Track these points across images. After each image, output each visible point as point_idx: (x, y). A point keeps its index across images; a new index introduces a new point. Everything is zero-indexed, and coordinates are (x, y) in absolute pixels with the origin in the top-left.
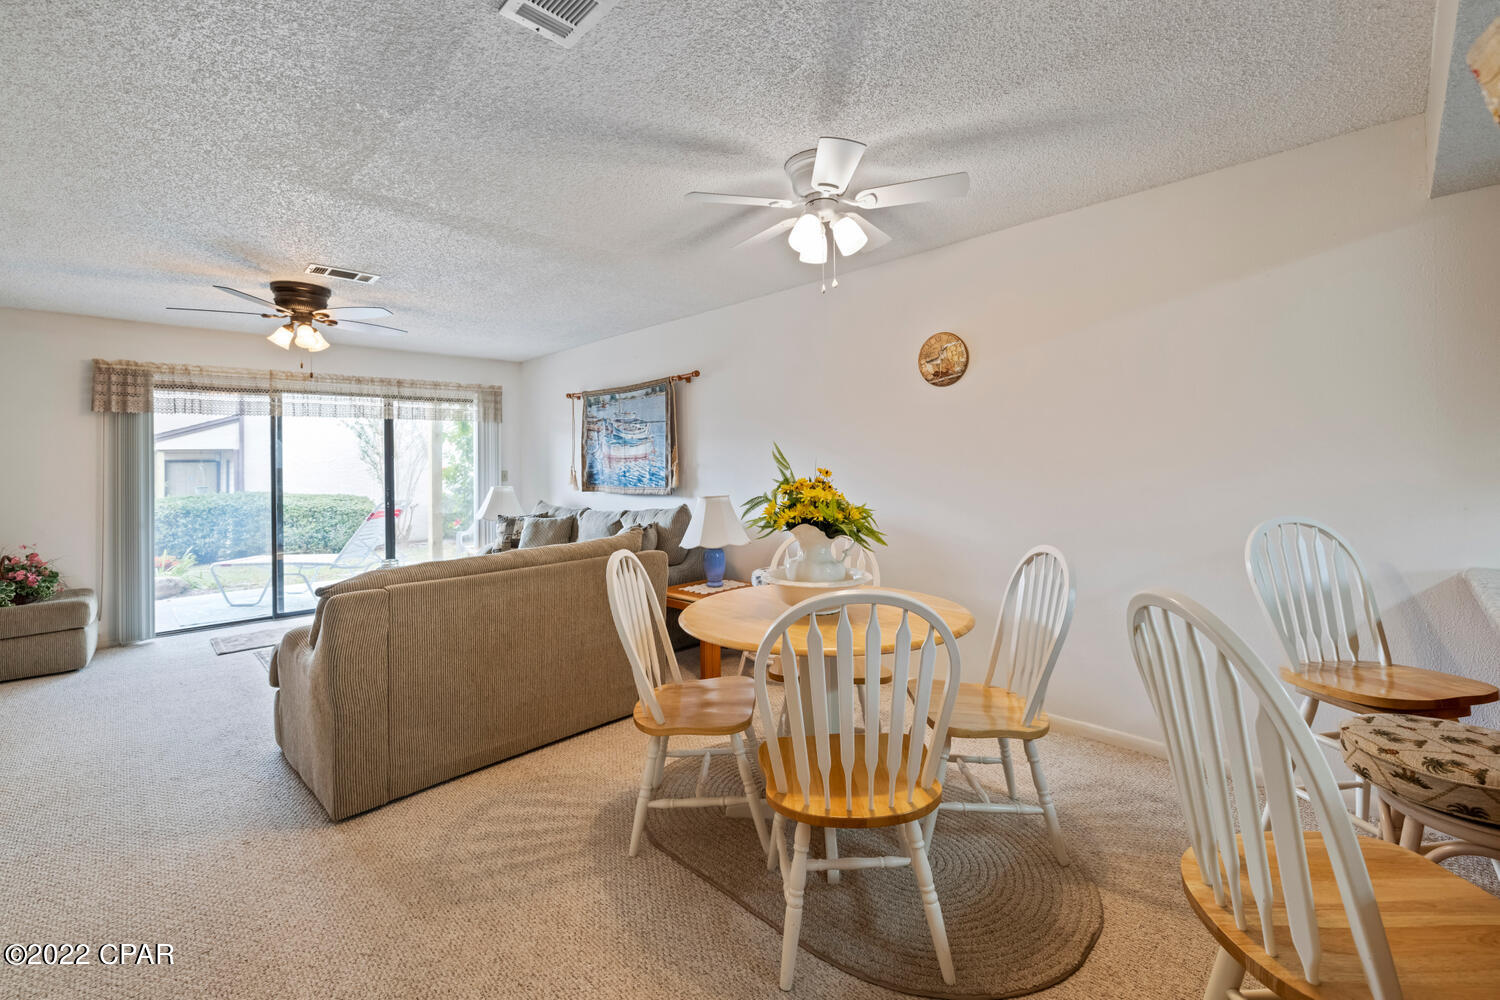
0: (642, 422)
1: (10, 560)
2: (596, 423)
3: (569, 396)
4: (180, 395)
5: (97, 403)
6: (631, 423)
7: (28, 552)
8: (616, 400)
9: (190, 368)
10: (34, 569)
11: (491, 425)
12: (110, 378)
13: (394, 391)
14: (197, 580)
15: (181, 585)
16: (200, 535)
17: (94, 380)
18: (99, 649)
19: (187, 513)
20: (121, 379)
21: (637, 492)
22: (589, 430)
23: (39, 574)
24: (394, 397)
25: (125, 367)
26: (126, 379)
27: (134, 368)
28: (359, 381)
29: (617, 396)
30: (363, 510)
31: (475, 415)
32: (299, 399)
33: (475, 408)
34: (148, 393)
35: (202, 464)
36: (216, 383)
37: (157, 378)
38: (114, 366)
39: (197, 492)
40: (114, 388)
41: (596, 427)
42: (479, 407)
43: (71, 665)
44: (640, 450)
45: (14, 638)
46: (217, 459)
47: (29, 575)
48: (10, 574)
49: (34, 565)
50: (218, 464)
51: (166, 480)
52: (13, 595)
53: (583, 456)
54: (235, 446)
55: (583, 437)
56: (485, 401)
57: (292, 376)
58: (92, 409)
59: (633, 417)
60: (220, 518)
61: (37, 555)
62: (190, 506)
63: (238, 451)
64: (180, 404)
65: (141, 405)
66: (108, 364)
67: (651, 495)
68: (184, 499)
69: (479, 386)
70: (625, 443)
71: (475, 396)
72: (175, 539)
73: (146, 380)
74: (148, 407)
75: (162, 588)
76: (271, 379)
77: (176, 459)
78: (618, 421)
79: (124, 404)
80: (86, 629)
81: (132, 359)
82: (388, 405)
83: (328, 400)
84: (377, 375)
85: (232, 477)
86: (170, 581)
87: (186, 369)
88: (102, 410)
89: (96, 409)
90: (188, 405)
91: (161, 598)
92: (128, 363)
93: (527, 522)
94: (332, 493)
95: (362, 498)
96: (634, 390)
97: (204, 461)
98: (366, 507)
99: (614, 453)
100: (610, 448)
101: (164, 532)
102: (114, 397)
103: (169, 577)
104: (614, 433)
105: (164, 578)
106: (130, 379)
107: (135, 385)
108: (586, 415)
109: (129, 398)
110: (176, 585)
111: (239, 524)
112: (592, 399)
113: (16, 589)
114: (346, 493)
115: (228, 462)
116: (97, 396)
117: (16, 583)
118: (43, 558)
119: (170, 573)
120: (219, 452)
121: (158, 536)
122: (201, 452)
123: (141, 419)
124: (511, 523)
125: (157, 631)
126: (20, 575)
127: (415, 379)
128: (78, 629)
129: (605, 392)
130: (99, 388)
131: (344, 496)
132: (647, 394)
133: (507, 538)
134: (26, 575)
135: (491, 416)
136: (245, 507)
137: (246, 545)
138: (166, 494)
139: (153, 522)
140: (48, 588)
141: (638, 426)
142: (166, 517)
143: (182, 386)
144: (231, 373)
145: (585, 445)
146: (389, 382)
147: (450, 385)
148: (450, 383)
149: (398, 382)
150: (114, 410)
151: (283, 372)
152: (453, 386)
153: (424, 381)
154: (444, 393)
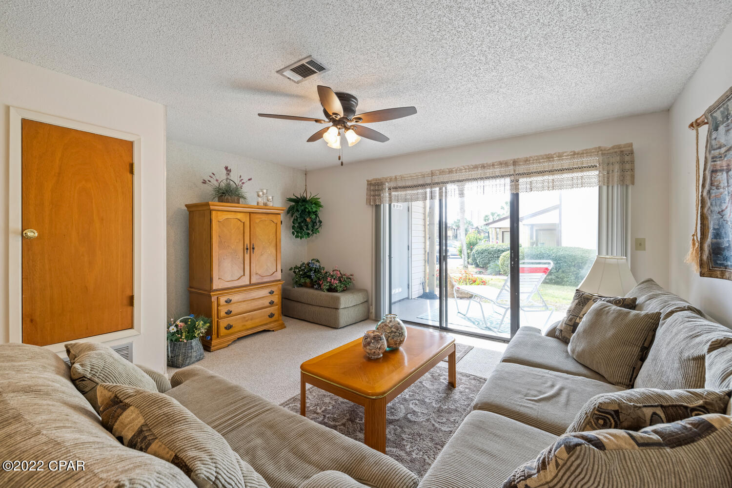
3: (691, 127)
5: (368, 201)
12: (371, 188)
17: (367, 190)
20: (374, 188)
22: (716, 171)
25: (375, 182)
26: (376, 188)
27: (378, 182)
32: (457, 186)
33: (593, 173)
34: (383, 194)
37: (387, 185)
40: (372, 193)
42: (599, 171)
53: (703, 217)
55: (704, 185)
65: (381, 200)
69: (599, 149)
71: (595, 161)
73: (382, 187)
76: (432, 176)
79: (375, 200)
87: (396, 178)
89: (368, 204)
92: (376, 179)
102: (372, 197)
107: (379, 190)
112: (718, 115)
116: (368, 198)
130: (368, 194)
143: (400, 188)
144: (414, 176)
145: (707, 198)
146: (506, 163)
147: (565, 154)
148: (563, 153)
149: (514, 162)
150: (371, 204)
151: (438, 170)
152: (568, 155)
153: (537, 156)
154: (557, 164)
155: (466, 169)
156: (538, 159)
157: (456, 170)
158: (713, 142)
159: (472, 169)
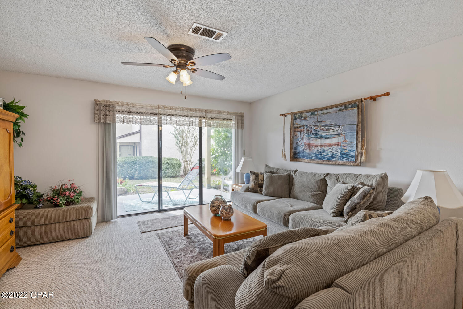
0: (335, 125)
1: (65, 185)
2: (300, 127)
3: (282, 115)
4: (125, 116)
5: (96, 119)
6: (326, 126)
7: (71, 182)
8: (315, 115)
9: (129, 104)
10: (73, 191)
11: (240, 130)
12: (100, 108)
13: (204, 114)
14: (130, 188)
15: (125, 190)
16: (129, 170)
17: (95, 109)
18: (98, 223)
19: (126, 163)
20: (104, 108)
21: (330, 163)
22: (295, 131)
23: (75, 192)
24: (204, 117)
25: (106, 103)
26: (106, 108)
27: (109, 103)
28: (191, 110)
29: (316, 113)
30: (177, 163)
31: (233, 126)
32: (169, 118)
33: (233, 123)
34: (114, 114)
35: (130, 147)
36: (139, 111)
37: (117, 108)
38: (102, 103)
39: (128, 156)
40: (102, 112)
41: (299, 130)
42: (235, 122)
43: (86, 235)
44: (334, 141)
45: (64, 222)
46: (134, 145)
47: (71, 193)
48: (64, 193)
49: (73, 189)
50: (134, 147)
51: (120, 151)
52: (65, 202)
53: (291, 144)
54: (139, 141)
55: (291, 135)
56: (238, 120)
57: (166, 107)
58: (94, 122)
59: (329, 123)
60: (135, 164)
61: (74, 184)
62: (127, 160)
63: (140, 142)
64: (125, 119)
65: (112, 119)
66: (100, 102)
67: (342, 165)
68: (125, 158)
69: (236, 113)
70: (322, 137)
71: (234, 118)
72: (122, 171)
73: (113, 109)
74: (114, 121)
75: (119, 191)
76: (158, 109)
77: (123, 145)
78: (316, 126)
79: (106, 119)
80: (92, 218)
81: (108, 99)
82: (201, 121)
83: (179, 119)
84: (198, 107)
85: (138, 151)
86: (121, 189)
87: (128, 104)
88: (98, 122)
89: (96, 121)
90: (129, 120)
91: (119, 195)
92: (107, 101)
93: (266, 176)
94: (167, 157)
95: (176, 159)
96: (329, 108)
97: (130, 146)
98: (177, 162)
99: (312, 142)
100: (309, 140)
101: (120, 169)
102: (102, 116)
103: (121, 187)
104: (313, 132)
105: (119, 188)
106: (107, 108)
107: (109, 111)
108: (292, 124)
109: (107, 116)
110: (124, 190)
111: (140, 167)
112: (297, 116)
113: (66, 199)
114: (171, 157)
115: (137, 146)
116: (96, 116)
117: (66, 196)
118: (77, 185)
119: (121, 186)
120: (134, 143)
121: (118, 170)
122: (129, 143)
123: (112, 125)
124: (256, 175)
125: (118, 215)
126: (67, 193)
127: (212, 109)
128: (89, 218)
129: (307, 111)
130: (97, 112)
131: (171, 158)
132: (340, 110)
133: (256, 183)
134: (69, 193)
135: (240, 126)
136: (142, 161)
137: (142, 174)
138: (120, 157)
139: (116, 166)
140: (78, 198)
141: (332, 128)
142: (120, 164)
143: (126, 112)
144: (144, 106)
145: (292, 139)
146: (202, 110)
147: (225, 112)
148: (225, 111)
149: (206, 111)
150: (102, 121)
151: (163, 106)
152: (226, 113)
153: (215, 110)
154: (222, 116)
155: (181, 109)
156: (215, 112)
157: (175, 108)
158: (294, 123)
159: (185, 109)
